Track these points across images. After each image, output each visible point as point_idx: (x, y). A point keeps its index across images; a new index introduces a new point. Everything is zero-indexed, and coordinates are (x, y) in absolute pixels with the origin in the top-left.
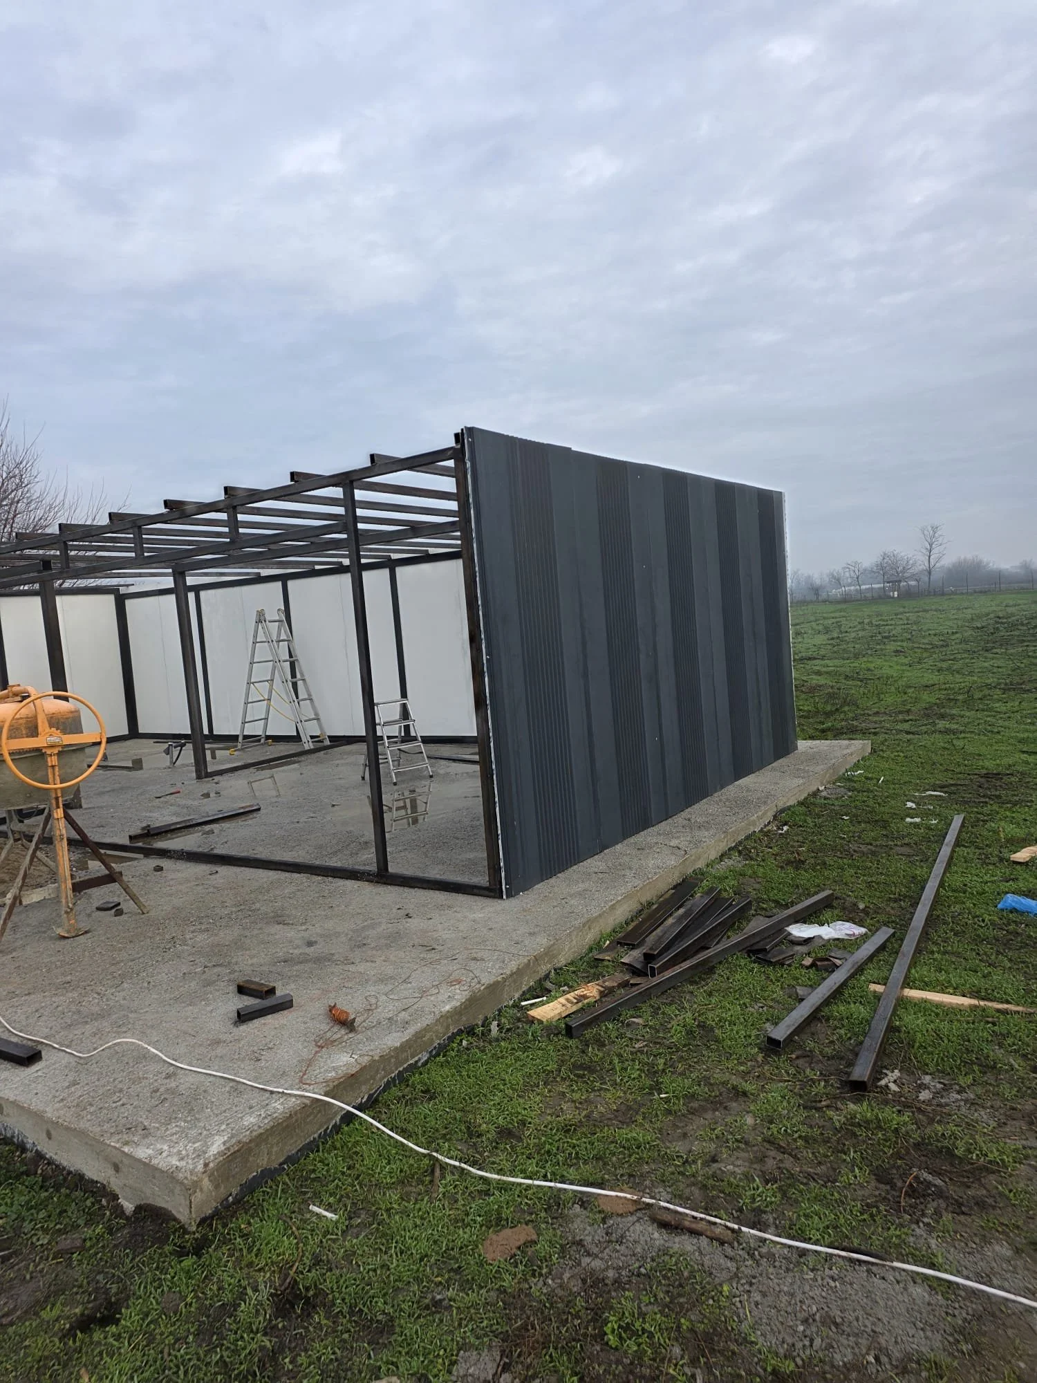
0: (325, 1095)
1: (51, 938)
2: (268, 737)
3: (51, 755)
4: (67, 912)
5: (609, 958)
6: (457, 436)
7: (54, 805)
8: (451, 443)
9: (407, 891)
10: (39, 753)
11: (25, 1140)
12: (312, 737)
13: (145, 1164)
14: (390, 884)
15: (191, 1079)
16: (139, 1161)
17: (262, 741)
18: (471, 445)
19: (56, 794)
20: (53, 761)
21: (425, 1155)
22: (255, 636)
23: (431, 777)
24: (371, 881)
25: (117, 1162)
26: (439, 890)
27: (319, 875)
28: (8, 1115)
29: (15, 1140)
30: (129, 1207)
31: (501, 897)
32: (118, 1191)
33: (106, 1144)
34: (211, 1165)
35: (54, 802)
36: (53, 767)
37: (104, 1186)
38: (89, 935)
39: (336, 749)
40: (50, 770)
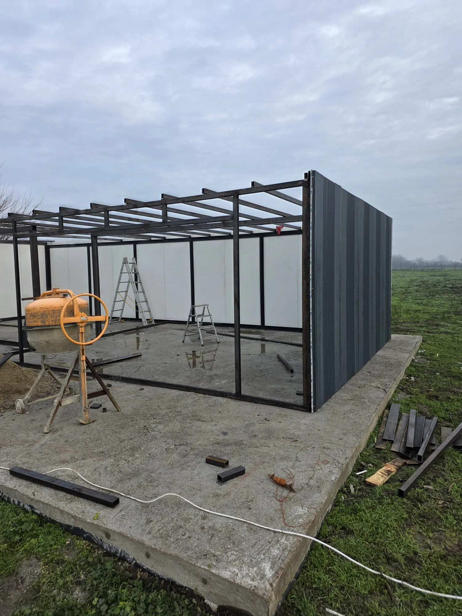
0: (306, 535)
1: (75, 424)
2: (122, 319)
3: (81, 327)
4: (85, 411)
5: (384, 448)
6: (306, 174)
7: (81, 353)
8: (302, 178)
9: (255, 406)
10: (75, 325)
11: (127, 556)
12: (147, 320)
13: (230, 582)
14: (243, 401)
15: (220, 521)
16: (226, 580)
17: (120, 320)
18: (313, 179)
19: (83, 347)
20: (82, 330)
21: (379, 575)
22: (122, 270)
23: (218, 343)
24: (231, 398)
25: (205, 577)
26: (272, 405)
27: (200, 393)
28: (114, 540)
29: (118, 555)
30: (214, 606)
31: (310, 411)
32: (203, 595)
33: (197, 566)
34: (274, 585)
35: (81, 351)
36: (82, 333)
37: (192, 591)
38: (95, 423)
39: (158, 326)
40: (80, 335)
